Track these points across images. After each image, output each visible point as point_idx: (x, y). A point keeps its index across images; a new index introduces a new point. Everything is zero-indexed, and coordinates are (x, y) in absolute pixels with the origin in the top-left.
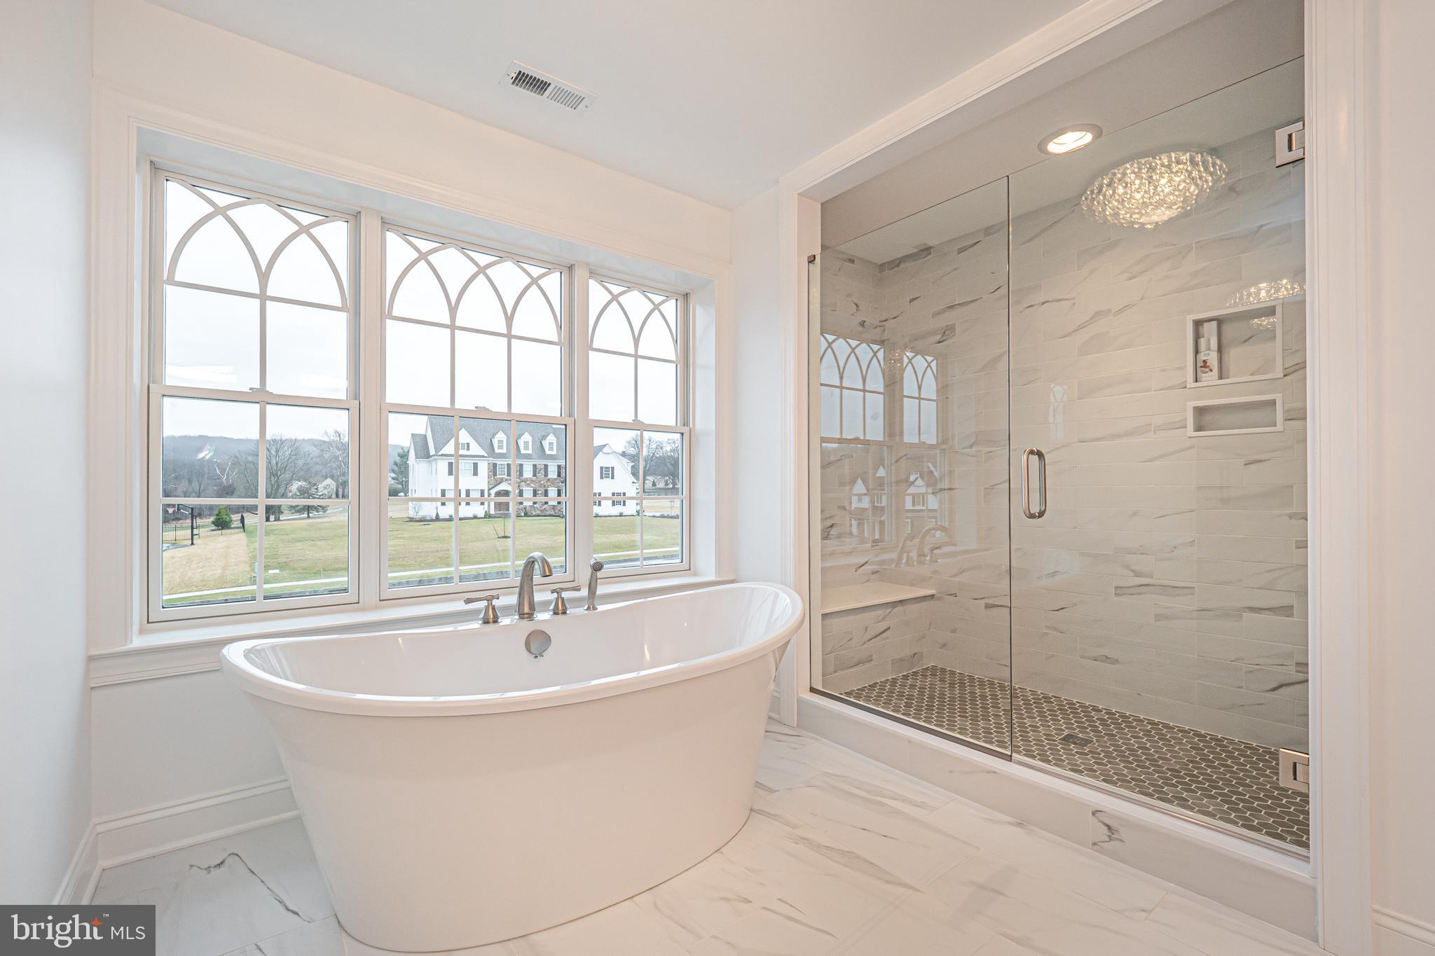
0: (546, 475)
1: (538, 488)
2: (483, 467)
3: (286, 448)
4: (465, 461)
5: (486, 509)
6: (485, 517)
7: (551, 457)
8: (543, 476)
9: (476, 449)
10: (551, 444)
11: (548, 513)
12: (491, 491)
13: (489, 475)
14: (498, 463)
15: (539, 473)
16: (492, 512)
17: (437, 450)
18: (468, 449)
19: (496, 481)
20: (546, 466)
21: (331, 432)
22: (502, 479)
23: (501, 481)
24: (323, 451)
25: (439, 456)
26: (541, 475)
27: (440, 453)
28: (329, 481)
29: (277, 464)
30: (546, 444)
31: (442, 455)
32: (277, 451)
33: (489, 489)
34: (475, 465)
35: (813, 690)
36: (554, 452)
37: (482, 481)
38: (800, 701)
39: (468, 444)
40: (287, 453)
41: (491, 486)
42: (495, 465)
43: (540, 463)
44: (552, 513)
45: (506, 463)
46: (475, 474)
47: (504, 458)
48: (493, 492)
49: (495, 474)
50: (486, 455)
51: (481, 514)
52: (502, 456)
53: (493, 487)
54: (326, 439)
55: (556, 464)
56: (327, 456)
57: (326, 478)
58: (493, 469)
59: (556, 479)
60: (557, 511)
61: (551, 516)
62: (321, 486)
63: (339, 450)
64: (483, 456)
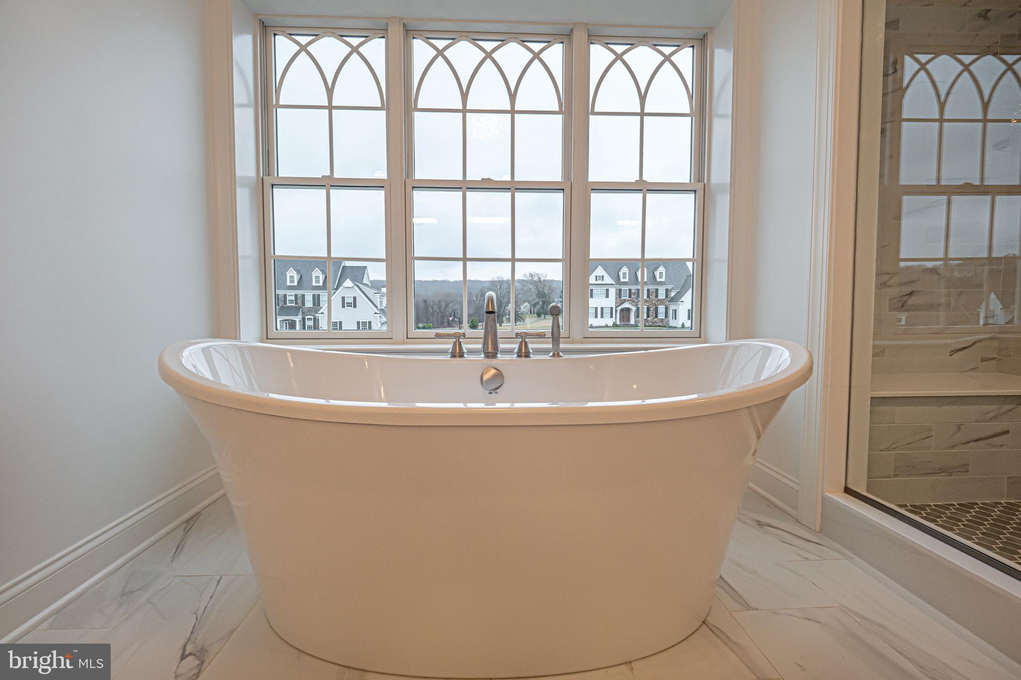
0: (657, 296)
1: (650, 306)
2: (613, 292)
3: (504, 285)
5: (614, 321)
6: (613, 326)
7: (661, 283)
8: (654, 297)
9: (608, 280)
10: (661, 273)
11: (658, 324)
12: (617, 308)
13: (616, 297)
14: (623, 288)
15: (651, 295)
16: (618, 323)
18: (603, 280)
19: (621, 301)
20: (657, 290)
21: (527, 274)
22: (625, 300)
23: (624, 301)
24: (523, 285)
26: (653, 297)
28: (526, 304)
29: (500, 294)
30: (657, 274)
32: (500, 287)
33: (616, 307)
34: (607, 290)
35: (848, 491)
36: (663, 280)
37: (611, 302)
38: (824, 500)
39: (603, 276)
40: (505, 288)
41: (618, 305)
42: (620, 290)
43: (653, 288)
44: (661, 324)
45: (628, 288)
46: (607, 296)
48: (619, 309)
49: (620, 297)
50: (614, 283)
51: (611, 324)
52: (625, 283)
53: (619, 305)
54: (525, 279)
55: (665, 288)
56: (525, 288)
57: (525, 302)
58: (619, 293)
59: (664, 299)
60: (664, 323)
61: (660, 326)
62: (522, 307)
63: (532, 285)
64: (612, 284)
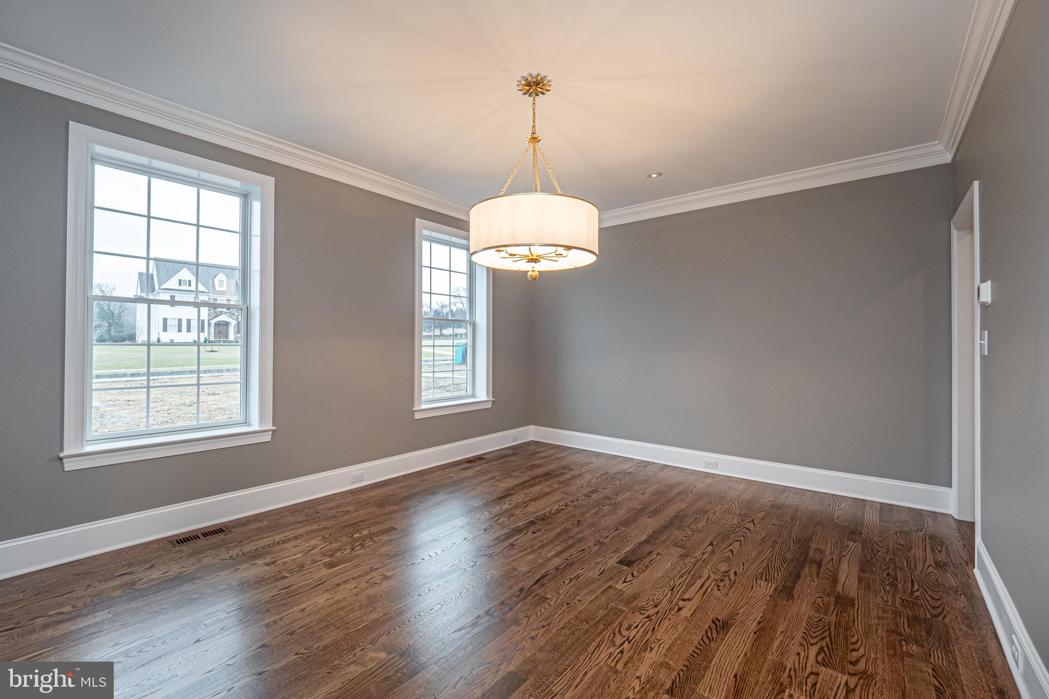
4: (186, 295)
17: (160, 285)
25: (162, 289)
27: (162, 287)
31: (164, 289)
47: (224, 295)
